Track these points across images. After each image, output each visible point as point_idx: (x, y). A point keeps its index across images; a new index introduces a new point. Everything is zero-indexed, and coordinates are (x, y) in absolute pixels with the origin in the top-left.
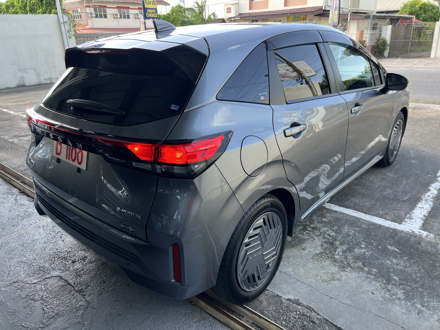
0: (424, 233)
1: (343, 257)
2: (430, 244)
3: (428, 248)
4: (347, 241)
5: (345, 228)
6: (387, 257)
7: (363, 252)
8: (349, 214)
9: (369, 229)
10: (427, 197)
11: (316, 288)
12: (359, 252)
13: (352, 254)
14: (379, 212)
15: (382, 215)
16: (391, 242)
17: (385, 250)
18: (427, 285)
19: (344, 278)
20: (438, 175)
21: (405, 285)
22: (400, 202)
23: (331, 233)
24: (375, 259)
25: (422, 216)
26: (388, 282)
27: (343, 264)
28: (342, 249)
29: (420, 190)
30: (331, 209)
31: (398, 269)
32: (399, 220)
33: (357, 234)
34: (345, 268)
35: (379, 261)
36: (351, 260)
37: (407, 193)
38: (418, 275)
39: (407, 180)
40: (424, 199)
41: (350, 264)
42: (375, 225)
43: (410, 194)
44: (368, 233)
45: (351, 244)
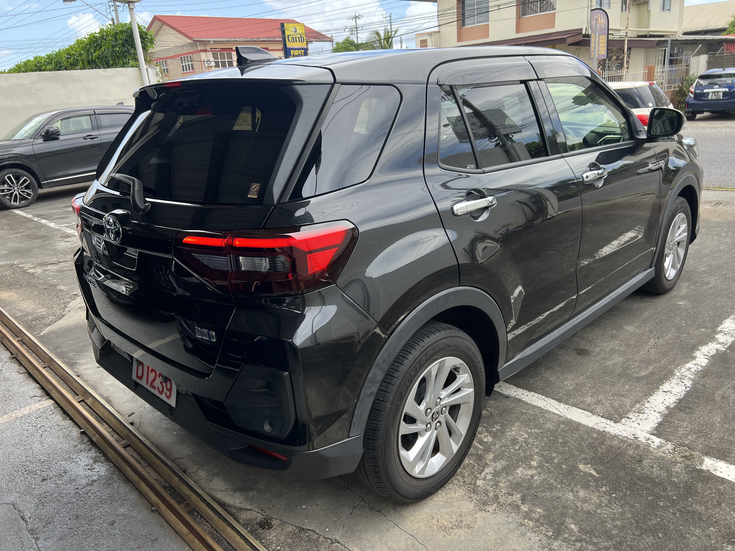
0: (657, 441)
1: (491, 483)
2: (660, 463)
3: (654, 470)
4: (509, 453)
5: (514, 429)
6: (570, 487)
7: (530, 474)
8: (529, 402)
9: (556, 431)
10: (685, 372)
11: (423, 542)
12: (523, 474)
13: (508, 478)
14: (585, 399)
15: (589, 405)
16: (588, 457)
17: (573, 470)
18: (629, 543)
19: (478, 523)
20: (719, 329)
21: (587, 543)
22: (630, 380)
23: (485, 436)
24: (547, 489)
25: (662, 408)
26: (557, 534)
27: (486, 497)
28: (495, 468)
29: (675, 358)
30: (500, 391)
31: (583, 509)
32: (617, 416)
33: (531, 440)
34: (487, 505)
35: (553, 494)
36: (503, 490)
37: (648, 363)
38: (618, 523)
39: (658, 338)
40: (678, 374)
41: (500, 497)
42: (569, 423)
43: (655, 365)
44: (551, 438)
45: (515, 459)
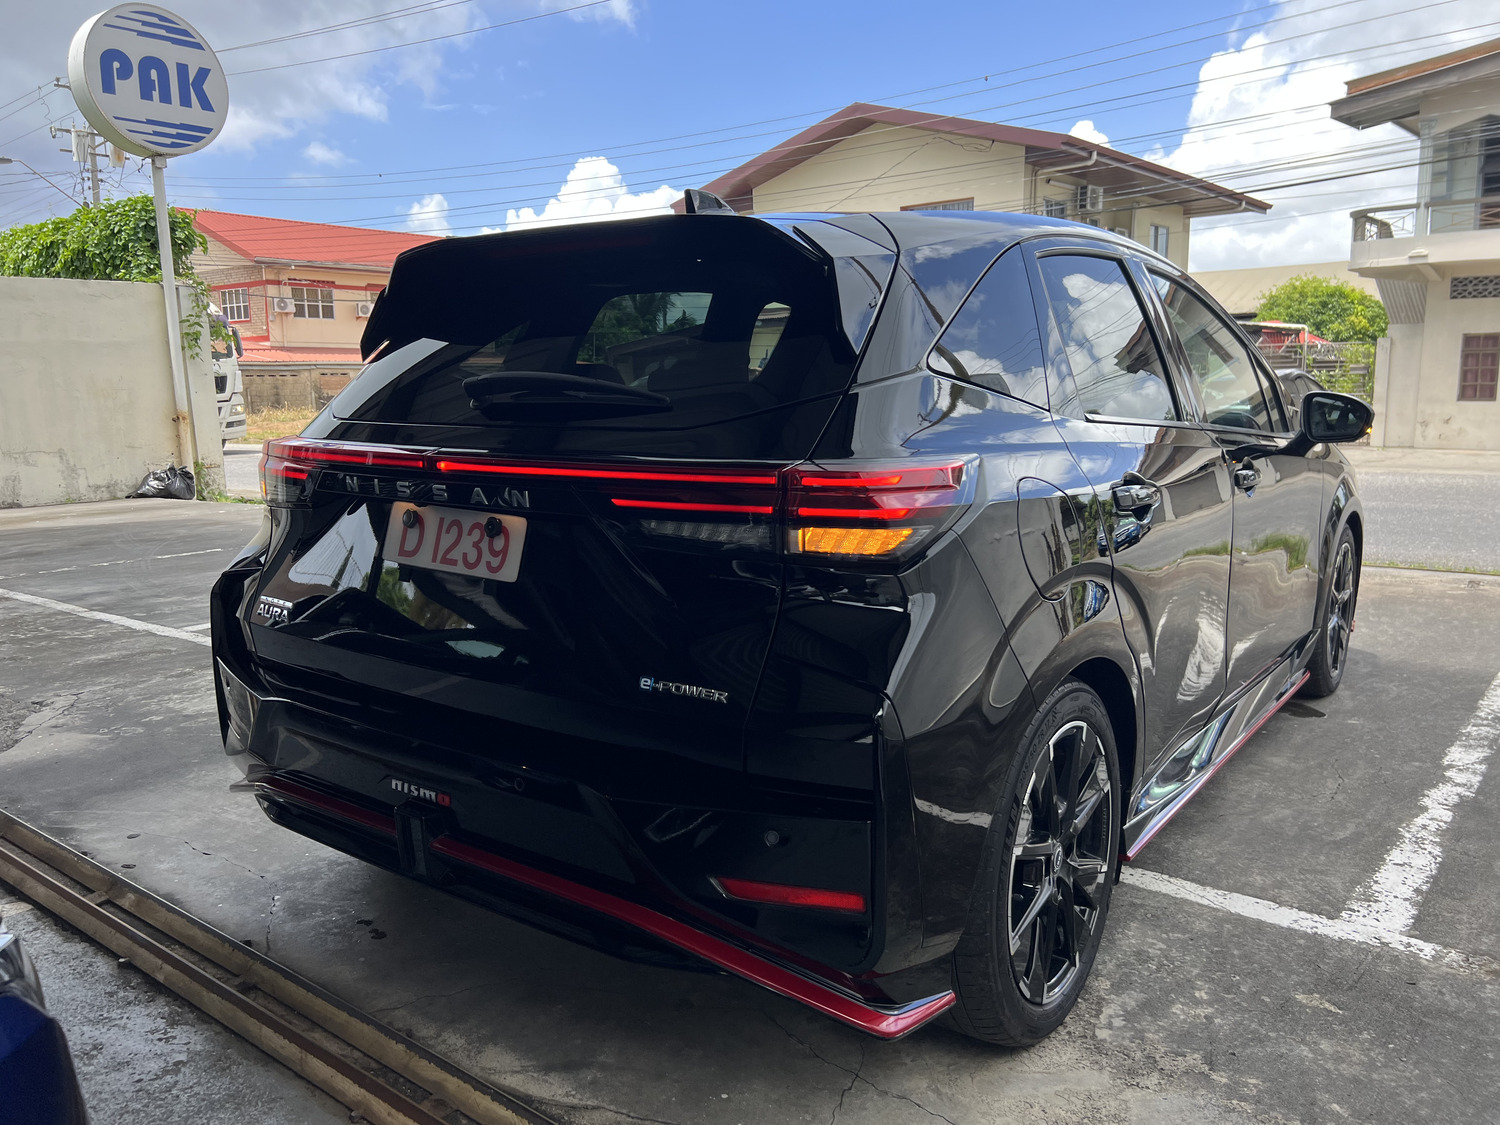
0: (1427, 949)
1: (1128, 1035)
2: (1451, 985)
3: (1447, 998)
4: (1141, 977)
5: (1130, 933)
6: (1297, 1034)
7: (1203, 1014)
8: (1141, 886)
9: (1219, 935)
10: (1418, 832)
12: (1187, 1014)
13: (1161, 1023)
14: (1250, 879)
15: (1263, 889)
16: (1307, 980)
17: (1285, 1008)
19: (1135, 1111)
20: (1446, 763)
22: (1322, 847)
24: (1252, 1040)
25: (1409, 893)
27: (1130, 1061)
28: (1123, 1006)
29: (1389, 809)
31: (1341, 1075)
32: (1332, 908)
33: (1174, 953)
34: (1138, 1075)
35: (1268, 1050)
36: (1160, 1047)
37: (1343, 819)
38: (1423, 1095)
39: (1340, 777)
40: (1407, 835)
41: (1158, 1059)
42: (1239, 920)
43: (1357, 820)
44: (1216, 949)
45: (1157, 987)
